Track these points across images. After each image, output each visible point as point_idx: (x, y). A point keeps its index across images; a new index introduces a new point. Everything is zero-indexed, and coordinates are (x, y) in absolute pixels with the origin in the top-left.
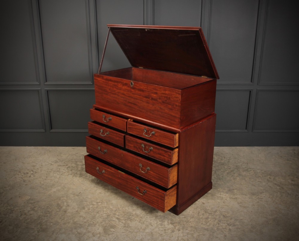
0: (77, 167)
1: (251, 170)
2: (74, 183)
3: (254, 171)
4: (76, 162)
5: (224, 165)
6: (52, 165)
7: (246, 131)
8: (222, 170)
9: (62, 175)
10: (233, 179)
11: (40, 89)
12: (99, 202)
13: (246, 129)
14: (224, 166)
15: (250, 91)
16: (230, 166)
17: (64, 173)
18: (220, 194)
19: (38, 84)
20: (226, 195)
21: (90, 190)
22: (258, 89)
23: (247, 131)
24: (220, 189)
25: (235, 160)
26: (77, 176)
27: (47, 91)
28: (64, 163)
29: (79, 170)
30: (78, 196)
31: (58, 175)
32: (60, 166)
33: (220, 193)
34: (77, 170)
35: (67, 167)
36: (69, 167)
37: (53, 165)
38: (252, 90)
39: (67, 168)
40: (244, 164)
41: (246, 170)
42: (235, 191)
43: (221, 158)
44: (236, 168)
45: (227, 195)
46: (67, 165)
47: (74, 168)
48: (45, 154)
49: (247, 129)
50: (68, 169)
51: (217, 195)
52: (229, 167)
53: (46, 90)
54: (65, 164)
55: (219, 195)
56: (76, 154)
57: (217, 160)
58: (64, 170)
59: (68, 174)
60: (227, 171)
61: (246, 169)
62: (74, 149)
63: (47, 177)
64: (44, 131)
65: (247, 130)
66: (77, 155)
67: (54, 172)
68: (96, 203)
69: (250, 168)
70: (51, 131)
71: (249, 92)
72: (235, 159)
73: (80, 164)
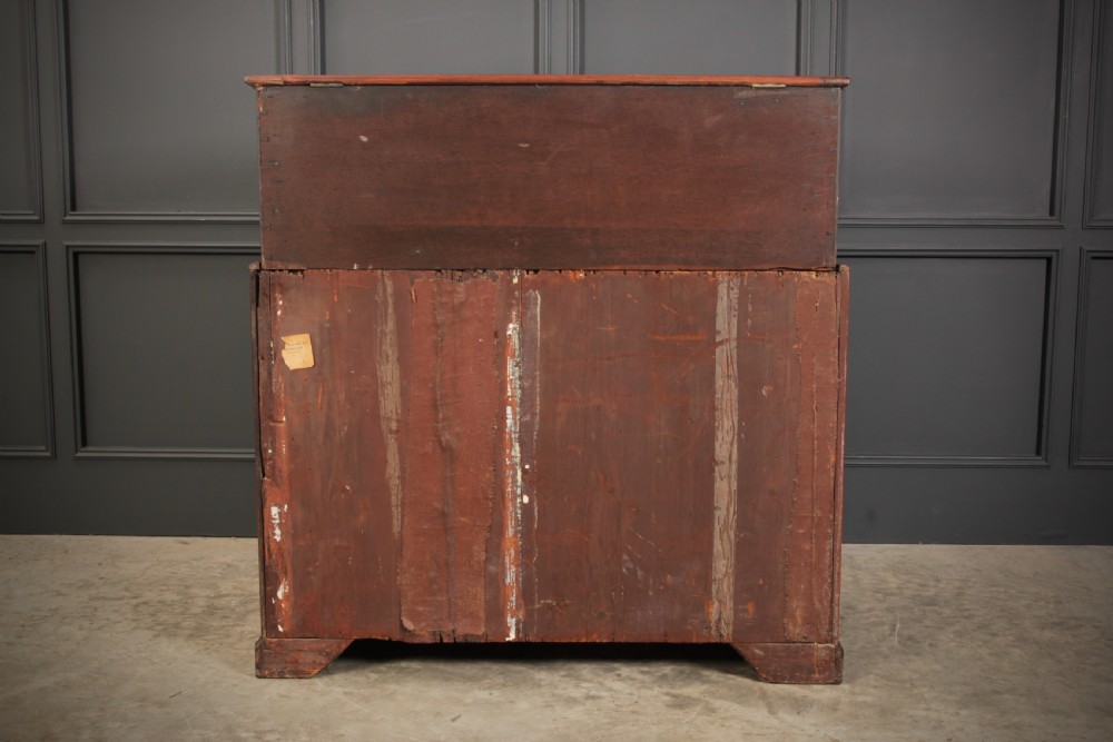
0: (187, 603)
1: (1082, 626)
2: (155, 660)
3: (1097, 627)
4: (187, 587)
5: (935, 605)
6: (59, 594)
7: (1040, 461)
8: (927, 623)
9: (100, 628)
10: (990, 654)
11: (39, 242)
12: (271, 731)
13: (1038, 452)
14: (936, 608)
15: (1049, 260)
16: (968, 610)
17: (116, 623)
18: (928, 709)
19: (36, 218)
20: (958, 714)
21: (235, 685)
22: (1086, 248)
23: (1044, 463)
24: (926, 690)
25: (993, 589)
26: (175, 635)
27: (76, 255)
28: (126, 589)
29: (195, 615)
30: (162, 705)
31: (81, 629)
32: (103, 598)
33: (924, 706)
34: (182, 613)
35: (135, 601)
36: (145, 603)
37: (65, 595)
38: (1057, 251)
39: (137, 606)
40: (1042, 603)
41: (1054, 623)
42: (1006, 696)
43: (918, 581)
44: (998, 617)
45: (964, 712)
46: (134, 598)
47: (169, 605)
48: (36, 560)
49: (1043, 452)
50: (141, 609)
51: (911, 712)
52: (966, 614)
53: (68, 247)
54: (127, 594)
55: (924, 713)
56: (194, 559)
57: (898, 588)
58: (116, 611)
59: (134, 624)
60: (957, 627)
61: (1056, 620)
62: (186, 543)
63: (20, 637)
64: (48, 454)
65: (1046, 460)
66: (195, 563)
67: (65, 618)
68: (253, 734)
69: (1076, 619)
70: (79, 454)
71: (1044, 262)
72: (994, 586)
73: (202, 594)
